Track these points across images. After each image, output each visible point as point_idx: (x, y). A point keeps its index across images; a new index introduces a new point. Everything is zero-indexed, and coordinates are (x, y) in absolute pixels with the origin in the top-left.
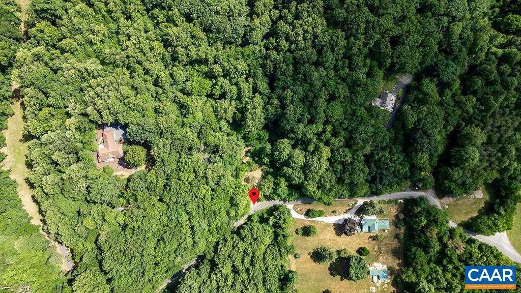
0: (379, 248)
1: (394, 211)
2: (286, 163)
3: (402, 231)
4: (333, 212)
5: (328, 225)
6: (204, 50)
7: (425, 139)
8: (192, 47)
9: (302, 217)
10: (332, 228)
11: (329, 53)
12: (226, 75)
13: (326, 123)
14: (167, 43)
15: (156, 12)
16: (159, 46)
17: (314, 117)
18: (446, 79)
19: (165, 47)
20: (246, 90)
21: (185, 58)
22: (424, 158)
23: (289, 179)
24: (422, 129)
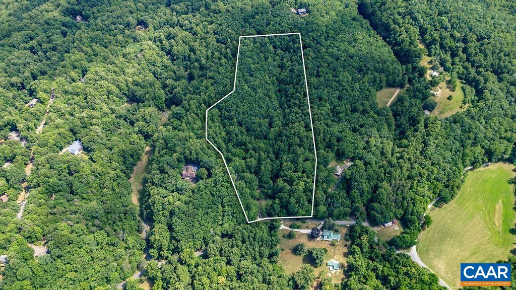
0: (334, 252)
1: (344, 231)
3: (349, 243)
4: (307, 227)
5: (303, 234)
6: (245, 138)
8: (239, 135)
9: (288, 228)
10: (306, 237)
11: (305, 140)
12: (254, 149)
13: (304, 172)
14: (228, 133)
15: (226, 121)
16: (224, 134)
17: (297, 169)
18: (367, 160)
19: (227, 134)
20: (263, 156)
21: (235, 140)
22: (355, 193)
23: (281, 199)
24: (354, 179)
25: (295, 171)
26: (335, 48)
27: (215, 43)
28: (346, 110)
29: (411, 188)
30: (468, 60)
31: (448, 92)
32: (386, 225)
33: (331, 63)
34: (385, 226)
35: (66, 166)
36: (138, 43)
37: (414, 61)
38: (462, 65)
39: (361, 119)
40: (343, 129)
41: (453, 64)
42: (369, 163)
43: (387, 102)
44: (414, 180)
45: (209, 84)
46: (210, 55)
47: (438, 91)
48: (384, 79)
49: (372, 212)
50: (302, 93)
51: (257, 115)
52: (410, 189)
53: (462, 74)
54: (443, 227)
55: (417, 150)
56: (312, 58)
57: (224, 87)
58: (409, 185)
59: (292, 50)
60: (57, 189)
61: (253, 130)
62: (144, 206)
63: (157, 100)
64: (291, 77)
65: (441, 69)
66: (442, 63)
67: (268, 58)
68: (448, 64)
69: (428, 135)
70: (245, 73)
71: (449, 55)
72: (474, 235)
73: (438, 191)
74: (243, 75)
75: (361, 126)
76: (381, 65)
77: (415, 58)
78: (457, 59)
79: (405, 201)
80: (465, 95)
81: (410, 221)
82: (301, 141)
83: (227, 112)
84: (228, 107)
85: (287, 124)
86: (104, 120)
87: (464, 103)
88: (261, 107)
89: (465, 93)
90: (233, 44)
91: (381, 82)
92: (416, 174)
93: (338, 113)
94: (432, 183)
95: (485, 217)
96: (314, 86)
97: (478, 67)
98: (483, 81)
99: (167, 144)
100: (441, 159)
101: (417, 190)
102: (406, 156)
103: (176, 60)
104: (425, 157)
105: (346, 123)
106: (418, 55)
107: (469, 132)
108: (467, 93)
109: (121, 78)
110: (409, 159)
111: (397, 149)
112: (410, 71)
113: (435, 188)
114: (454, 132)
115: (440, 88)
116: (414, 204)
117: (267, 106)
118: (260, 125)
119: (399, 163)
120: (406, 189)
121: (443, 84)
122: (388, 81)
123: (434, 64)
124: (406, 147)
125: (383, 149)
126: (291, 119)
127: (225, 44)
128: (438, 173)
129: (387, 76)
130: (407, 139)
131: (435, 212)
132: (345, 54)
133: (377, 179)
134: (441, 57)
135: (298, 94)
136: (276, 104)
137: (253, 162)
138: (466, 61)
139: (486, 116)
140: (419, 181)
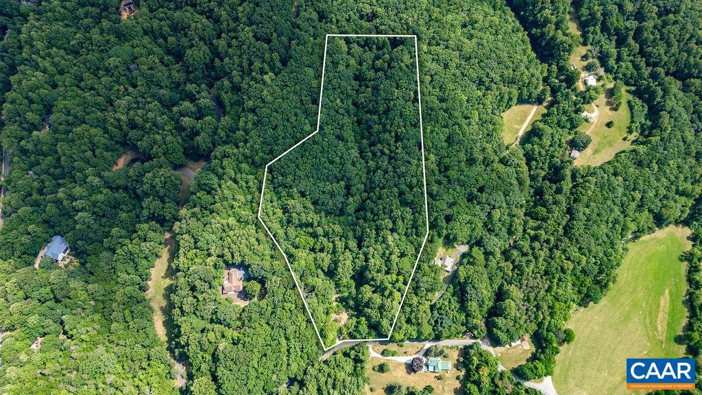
0: (443, 388)
1: (456, 356)
2: (367, 305)
3: (463, 373)
4: (405, 353)
5: (400, 364)
6: (312, 217)
7: (474, 291)
8: (303, 214)
9: (379, 355)
10: (403, 367)
11: (401, 223)
12: (326, 235)
13: (399, 274)
14: (285, 210)
15: (280, 189)
16: (279, 212)
17: (389, 269)
18: (489, 249)
19: (284, 213)
20: (339, 246)
21: (297, 221)
22: (473, 306)
23: (368, 318)
24: (471, 283)
25: (387, 273)
26: (442, 42)
27: (253, 41)
28: (459, 162)
29: (549, 290)
30: (642, 53)
31: (608, 114)
32: (513, 344)
33: (436, 74)
34: (510, 346)
35: (48, 289)
36: (127, 44)
37: (559, 55)
38: (631, 61)
39: (481, 179)
40: (454, 198)
41: (619, 59)
42: (492, 253)
43: (518, 130)
44: (554, 278)
45: (250, 125)
46: (245, 64)
47: (593, 111)
48: (515, 93)
49: (495, 329)
50: (393, 134)
51: (327, 177)
52: (547, 291)
53: (631, 78)
54: (588, 337)
55: (559, 224)
56: (407, 66)
57: (274, 129)
58: (546, 286)
59: (374, 47)
60: (41, 330)
61: (323, 204)
62: (174, 343)
63: (171, 154)
64: (375, 101)
65: (601, 71)
66: (603, 58)
67: (338, 63)
68: (612, 62)
69: (575, 201)
70: (303, 98)
71: (614, 42)
72: (629, 349)
73: (585, 290)
74: (301, 101)
75: (481, 190)
76: (511, 72)
77: (562, 53)
78: (625, 51)
79: (540, 313)
80: (632, 117)
81: (546, 340)
82: (394, 223)
83: (282, 176)
84: (283, 167)
85: (372, 189)
86: (93, 198)
87: (630, 132)
88: (331, 162)
89: (632, 113)
90: (280, 42)
91: (510, 99)
92: (557, 269)
93: (447, 168)
94: (578, 278)
95: (645, 318)
96: (411, 122)
97: (655, 65)
98: (660, 93)
99: (196, 242)
100: (593, 241)
101: (557, 293)
102: (544, 236)
103: (192, 72)
104: (570, 239)
105: (458, 188)
106: (568, 48)
107: (634, 190)
108: (635, 113)
109: (110, 116)
110: (548, 241)
111: (532, 223)
112: (555, 75)
113: (581, 285)
114: (614, 193)
115: (597, 106)
116: (552, 315)
117: (341, 158)
118: (332, 195)
119: (533, 249)
120: (542, 293)
121: (602, 98)
122: (520, 95)
123: (590, 60)
124: (544, 219)
125: (511, 226)
126: (377, 182)
127: (268, 41)
128: (588, 262)
129: (519, 89)
130: (545, 206)
131: (579, 315)
132: (457, 53)
133: (502, 278)
134: (601, 46)
135: (387, 136)
136: (355, 153)
137: (326, 259)
138: (638, 53)
139: (660, 160)
140: (560, 280)
